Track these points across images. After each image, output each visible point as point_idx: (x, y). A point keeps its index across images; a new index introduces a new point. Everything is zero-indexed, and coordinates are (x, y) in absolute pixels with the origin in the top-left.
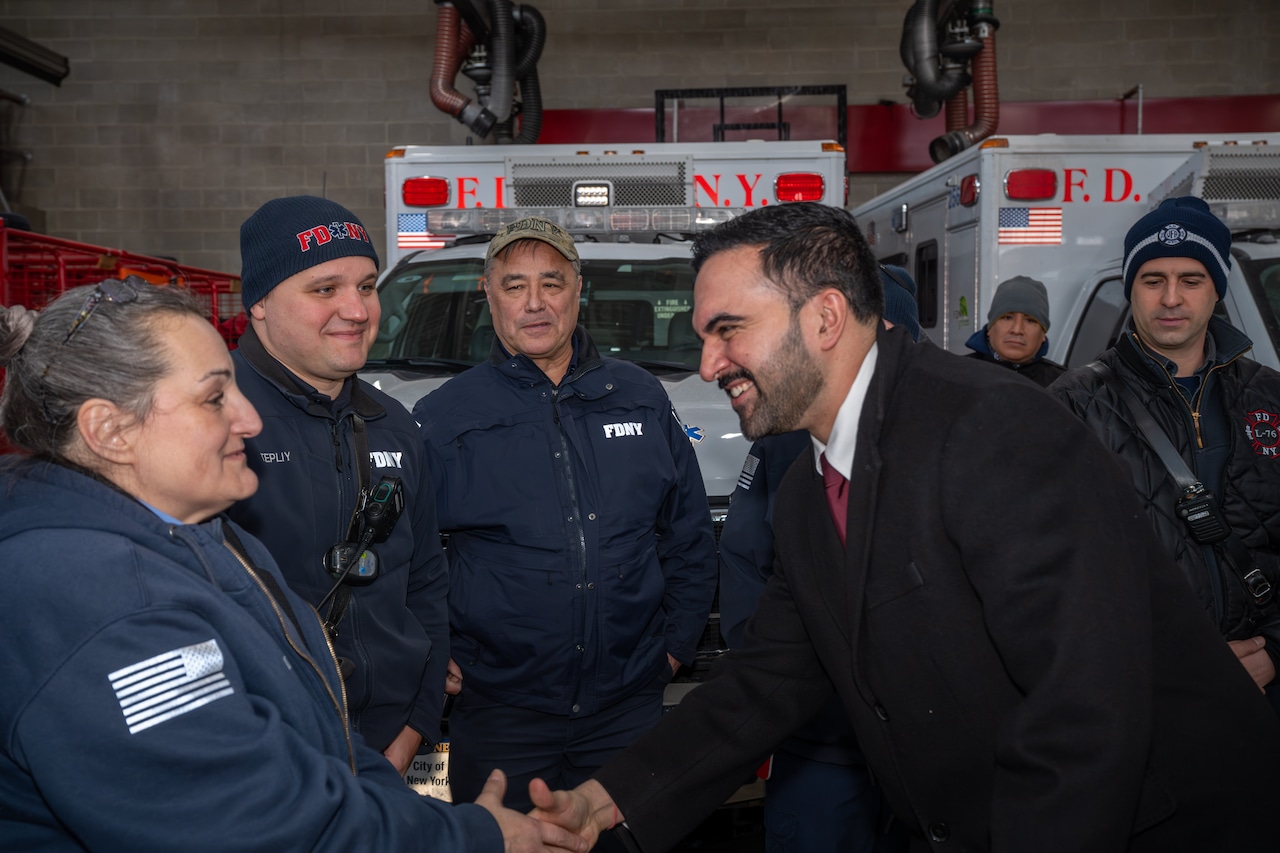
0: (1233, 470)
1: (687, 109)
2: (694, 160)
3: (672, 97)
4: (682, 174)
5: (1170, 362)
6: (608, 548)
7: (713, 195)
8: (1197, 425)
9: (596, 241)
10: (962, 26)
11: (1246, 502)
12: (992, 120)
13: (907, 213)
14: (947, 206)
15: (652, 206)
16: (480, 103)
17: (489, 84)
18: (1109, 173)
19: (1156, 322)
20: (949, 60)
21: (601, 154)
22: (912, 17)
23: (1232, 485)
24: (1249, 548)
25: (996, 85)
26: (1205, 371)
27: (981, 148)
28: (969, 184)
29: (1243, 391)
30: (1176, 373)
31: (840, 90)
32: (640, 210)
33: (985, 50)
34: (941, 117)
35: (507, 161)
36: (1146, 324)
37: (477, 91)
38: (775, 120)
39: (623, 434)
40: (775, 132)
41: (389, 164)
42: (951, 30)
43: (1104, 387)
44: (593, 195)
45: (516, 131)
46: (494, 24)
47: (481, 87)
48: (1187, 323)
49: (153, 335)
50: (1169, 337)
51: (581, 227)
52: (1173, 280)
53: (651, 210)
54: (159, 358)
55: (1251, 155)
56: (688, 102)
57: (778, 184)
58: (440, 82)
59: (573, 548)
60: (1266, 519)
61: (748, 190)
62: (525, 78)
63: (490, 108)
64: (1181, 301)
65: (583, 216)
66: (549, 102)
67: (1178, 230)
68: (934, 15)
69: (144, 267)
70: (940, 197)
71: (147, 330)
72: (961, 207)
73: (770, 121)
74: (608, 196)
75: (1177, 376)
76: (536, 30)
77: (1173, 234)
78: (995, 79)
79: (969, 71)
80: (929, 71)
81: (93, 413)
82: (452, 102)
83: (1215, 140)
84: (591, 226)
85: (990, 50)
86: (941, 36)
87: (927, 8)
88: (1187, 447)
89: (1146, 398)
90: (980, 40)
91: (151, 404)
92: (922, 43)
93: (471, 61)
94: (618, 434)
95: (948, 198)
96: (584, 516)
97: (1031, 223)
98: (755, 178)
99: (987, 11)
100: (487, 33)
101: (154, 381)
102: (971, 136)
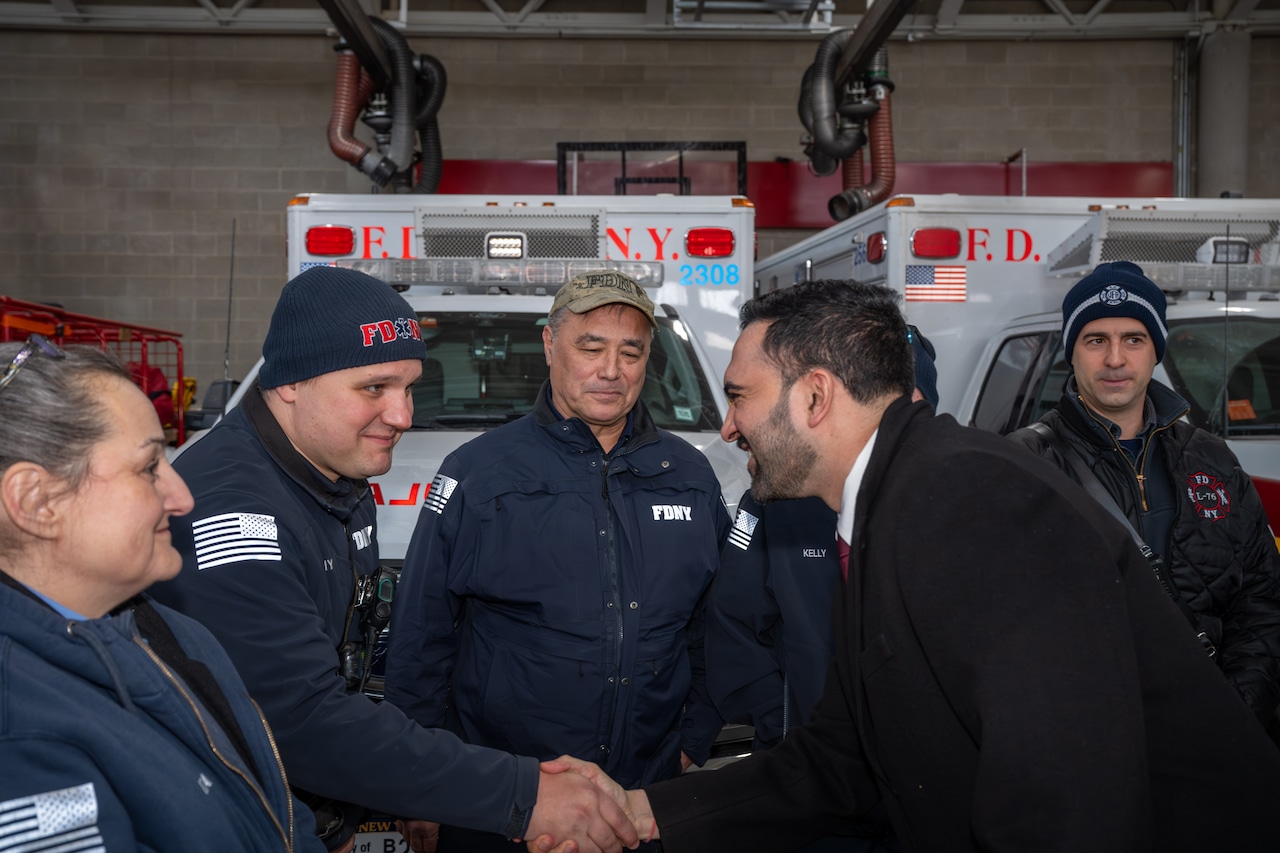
0: (1178, 533)
1: (586, 162)
2: (608, 213)
3: (573, 149)
4: (595, 227)
5: (1114, 424)
6: (646, 640)
7: (624, 249)
8: (1142, 488)
9: (508, 293)
10: (859, 88)
11: (1192, 564)
12: (889, 179)
13: (811, 268)
14: (853, 263)
15: (569, 259)
16: (380, 151)
17: (390, 133)
18: (1010, 233)
19: (1099, 383)
20: (846, 120)
21: (511, 205)
22: (810, 76)
23: (1179, 548)
24: (1195, 611)
25: (892, 145)
26: (1147, 434)
27: (887, 206)
28: (875, 242)
29: (1182, 454)
30: (1119, 436)
31: (740, 147)
32: (556, 262)
33: (881, 111)
34: (839, 174)
35: (417, 211)
36: (1090, 385)
37: (376, 139)
38: (677, 175)
39: (671, 518)
40: (676, 186)
41: (292, 211)
42: (848, 91)
43: (1050, 449)
44: (506, 247)
45: (415, 181)
46: (395, 74)
47: (380, 136)
48: (1131, 384)
49: (91, 393)
50: (1113, 398)
51: (496, 279)
52: (1116, 340)
53: (567, 263)
54: (98, 419)
55: (1145, 220)
56: (588, 154)
57: (689, 238)
58: (339, 130)
59: (610, 637)
60: (1210, 583)
61: (659, 244)
62: (426, 127)
63: (390, 156)
64: (1123, 362)
65: (497, 268)
66: (449, 152)
67: (1119, 290)
68: (832, 75)
69: (27, 314)
70: (846, 254)
71: (84, 388)
72: (867, 263)
73: (671, 176)
74: (521, 248)
75: (1121, 438)
76: (437, 80)
77: (1114, 295)
78: (891, 140)
79: (866, 131)
80: (827, 130)
81: (18, 479)
82: (351, 150)
83: (1109, 204)
84: (505, 278)
85: (886, 112)
86: (839, 97)
87: (825, 69)
88: (1134, 511)
89: (1092, 460)
90: (877, 102)
91: (88, 469)
92: (820, 103)
93: (371, 109)
94: (667, 517)
95: (854, 255)
96: (624, 603)
97: (936, 281)
98: (666, 231)
99: (883, 74)
100: (387, 81)
101: (92, 443)
102: (869, 194)
